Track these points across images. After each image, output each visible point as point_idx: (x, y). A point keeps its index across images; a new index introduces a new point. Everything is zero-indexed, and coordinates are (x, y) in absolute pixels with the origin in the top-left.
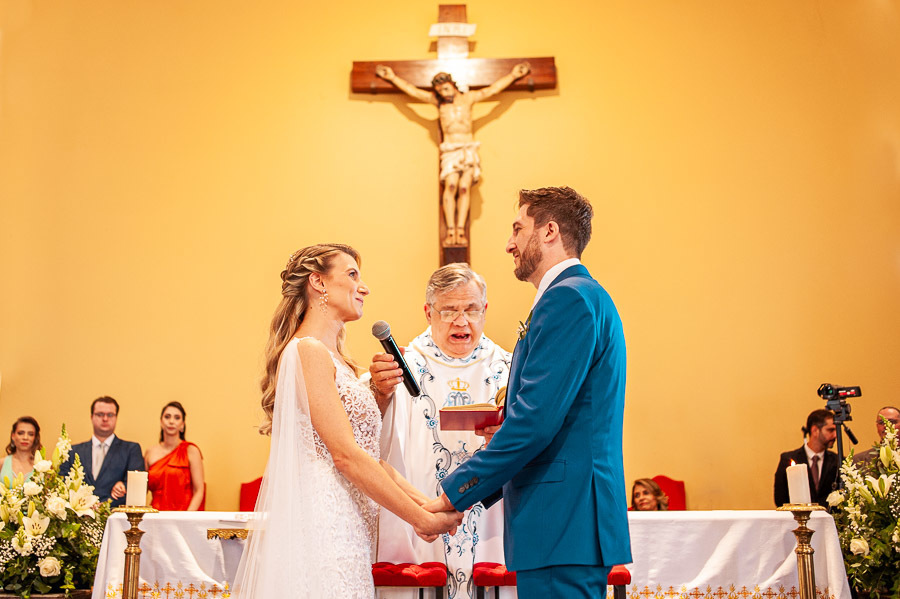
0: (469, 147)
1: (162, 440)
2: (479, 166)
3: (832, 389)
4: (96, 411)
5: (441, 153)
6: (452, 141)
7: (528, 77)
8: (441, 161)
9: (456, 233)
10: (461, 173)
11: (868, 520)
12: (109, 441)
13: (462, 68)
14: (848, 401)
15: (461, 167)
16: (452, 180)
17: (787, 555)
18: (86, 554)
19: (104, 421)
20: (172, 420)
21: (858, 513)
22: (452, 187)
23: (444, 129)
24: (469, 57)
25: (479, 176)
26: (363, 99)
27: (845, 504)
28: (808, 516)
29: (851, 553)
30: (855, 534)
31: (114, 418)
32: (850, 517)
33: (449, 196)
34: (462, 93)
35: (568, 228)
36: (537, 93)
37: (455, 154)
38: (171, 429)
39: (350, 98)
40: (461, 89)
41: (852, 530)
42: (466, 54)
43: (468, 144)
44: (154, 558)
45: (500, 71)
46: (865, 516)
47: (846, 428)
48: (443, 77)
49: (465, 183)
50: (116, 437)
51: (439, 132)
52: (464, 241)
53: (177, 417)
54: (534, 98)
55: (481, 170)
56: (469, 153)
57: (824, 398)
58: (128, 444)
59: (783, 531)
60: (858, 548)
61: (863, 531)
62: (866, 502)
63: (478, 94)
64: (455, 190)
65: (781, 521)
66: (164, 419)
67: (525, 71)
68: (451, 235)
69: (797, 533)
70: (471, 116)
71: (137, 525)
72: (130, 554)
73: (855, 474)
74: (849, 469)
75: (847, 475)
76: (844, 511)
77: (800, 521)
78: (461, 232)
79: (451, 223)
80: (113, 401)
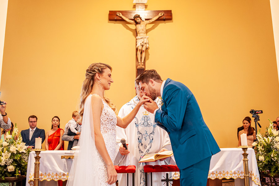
1: (52, 128)
2: (148, 44)
3: (254, 111)
4: (30, 121)
5: (137, 40)
6: (140, 36)
8: (136, 42)
9: (141, 64)
10: (143, 46)
11: (264, 150)
12: (34, 129)
13: (143, 14)
14: (259, 115)
15: (143, 44)
16: (140, 48)
17: (240, 161)
18: (23, 164)
20: (56, 121)
21: (261, 148)
22: (140, 50)
23: (137, 32)
24: (145, 10)
25: (148, 47)
26: (112, 23)
27: (257, 146)
28: (247, 149)
29: (259, 160)
30: (260, 155)
32: (259, 149)
33: (139, 53)
34: (143, 21)
36: (166, 21)
37: (141, 40)
38: (55, 124)
39: (108, 22)
41: (259, 153)
42: (144, 9)
43: (145, 37)
44: (44, 165)
45: (155, 14)
46: (263, 149)
47: (258, 123)
48: (137, 16)
49: (144, 49)
50: (37, 128)
52: (143, 67)
54: (165, 23)
56: (145, 39)
57: (252, 114)
59: (239, 154)
60: (261, 159)
61: (263, 154)
62: (264, 145)
63: (148, 22)
64: (141, 51)
65: (239, 151)
66: (53, 121)
67: (162, 14)
68: (139, 65)
69: (243, 155)
70: (146, 28)
71: (38, 155)
72: (36, 164)
73: (261, 137)
74: (259, 135)
75: (258, 137)
76: (257, 148)
77: (244, 151)
78: (143, 64)
79: (139, 61)
80: (36, 117)
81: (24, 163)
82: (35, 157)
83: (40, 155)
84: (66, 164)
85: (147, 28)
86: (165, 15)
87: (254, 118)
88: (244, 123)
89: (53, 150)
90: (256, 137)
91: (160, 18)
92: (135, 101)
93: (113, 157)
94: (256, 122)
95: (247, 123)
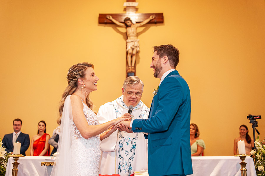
0: (136, 41)
1: (38, 133)
2: (139, 47)
3: (252, 116)
4: (14, 124)
5: (127, 43)
6: (130, 39)
7: (155, 19)
8: (127, 45)
9: (131, 68)
10: (133, 49)
11: (263, 159)
12: (19, 133)
13: (134, 17)
14: (257, 120)
15: (133, 47)
16: (130, 51)
17: (237, 171)
18: (2, 171)
19: (16, 127)
20: (41, 126)
21: (261, 157)
22: (130, 53)
23: (128, 35)
24: (136, 13)
25: (139, 50)
26: (102, 26)
27: (256, 154)
28: (245, 158)
29: (258, 170)
30: (260, 164)
31: (20, 126)
32: (258, 158)
33: (129, 56)
34: (134, 24)
35: (171, 58)
36: (158, 24)
37: (131, 43)
38: (41, 129)
39: (98, 25)
40: (133, 23)
41: (259, 163)
42: (135, 12)
43: (135, 40)
45: (146, 17)
46: (263, 158)
47: (256, 129)
48: (128, 18)
49: (134, 52)
50: (21, 132)
51: (126, 36)
52: (134, 71)
53: (43, 126)
54: (156, 26)
55: (139, 48)
56: (136, 43)
57: (249, 119)
58: (25, 134)
59: (236, 163)
60: (261, 169)
61: (262, 163)
62: (263, 153)
63: (139, 25)
64: (131, 55)
65: (236, 160)
66: (39, 126)
67: (154, 17)
68: (130, 69)
69: (241, 164)
70: (136, 31)
71: (17, 161)
72: (13, 171)
73: (260, 144)
74: (258, 142)
75: (257, 144)
76: (256, 157)
77: (242, 160)
78: (133, 68)
79: (130, 65)
80: (20, 120)
81: (2, 169)
82: (13, 164)
83: (18, 161)
84: (47, 171)
85: (138, 31)
86: (156, 17)
87: (252, 124)
88: (242, 130)
89: (38, 156)
90: (254, 144)
91: (152, 21)
92: (119, 102)
93: (98, 164)
94: (253, 128)
95: (244, 130)
